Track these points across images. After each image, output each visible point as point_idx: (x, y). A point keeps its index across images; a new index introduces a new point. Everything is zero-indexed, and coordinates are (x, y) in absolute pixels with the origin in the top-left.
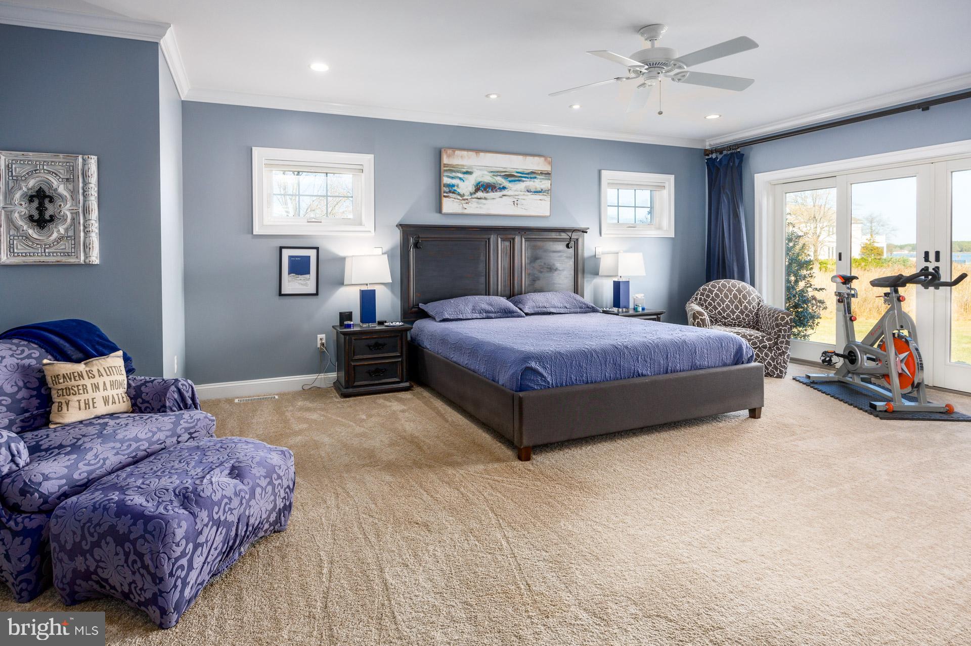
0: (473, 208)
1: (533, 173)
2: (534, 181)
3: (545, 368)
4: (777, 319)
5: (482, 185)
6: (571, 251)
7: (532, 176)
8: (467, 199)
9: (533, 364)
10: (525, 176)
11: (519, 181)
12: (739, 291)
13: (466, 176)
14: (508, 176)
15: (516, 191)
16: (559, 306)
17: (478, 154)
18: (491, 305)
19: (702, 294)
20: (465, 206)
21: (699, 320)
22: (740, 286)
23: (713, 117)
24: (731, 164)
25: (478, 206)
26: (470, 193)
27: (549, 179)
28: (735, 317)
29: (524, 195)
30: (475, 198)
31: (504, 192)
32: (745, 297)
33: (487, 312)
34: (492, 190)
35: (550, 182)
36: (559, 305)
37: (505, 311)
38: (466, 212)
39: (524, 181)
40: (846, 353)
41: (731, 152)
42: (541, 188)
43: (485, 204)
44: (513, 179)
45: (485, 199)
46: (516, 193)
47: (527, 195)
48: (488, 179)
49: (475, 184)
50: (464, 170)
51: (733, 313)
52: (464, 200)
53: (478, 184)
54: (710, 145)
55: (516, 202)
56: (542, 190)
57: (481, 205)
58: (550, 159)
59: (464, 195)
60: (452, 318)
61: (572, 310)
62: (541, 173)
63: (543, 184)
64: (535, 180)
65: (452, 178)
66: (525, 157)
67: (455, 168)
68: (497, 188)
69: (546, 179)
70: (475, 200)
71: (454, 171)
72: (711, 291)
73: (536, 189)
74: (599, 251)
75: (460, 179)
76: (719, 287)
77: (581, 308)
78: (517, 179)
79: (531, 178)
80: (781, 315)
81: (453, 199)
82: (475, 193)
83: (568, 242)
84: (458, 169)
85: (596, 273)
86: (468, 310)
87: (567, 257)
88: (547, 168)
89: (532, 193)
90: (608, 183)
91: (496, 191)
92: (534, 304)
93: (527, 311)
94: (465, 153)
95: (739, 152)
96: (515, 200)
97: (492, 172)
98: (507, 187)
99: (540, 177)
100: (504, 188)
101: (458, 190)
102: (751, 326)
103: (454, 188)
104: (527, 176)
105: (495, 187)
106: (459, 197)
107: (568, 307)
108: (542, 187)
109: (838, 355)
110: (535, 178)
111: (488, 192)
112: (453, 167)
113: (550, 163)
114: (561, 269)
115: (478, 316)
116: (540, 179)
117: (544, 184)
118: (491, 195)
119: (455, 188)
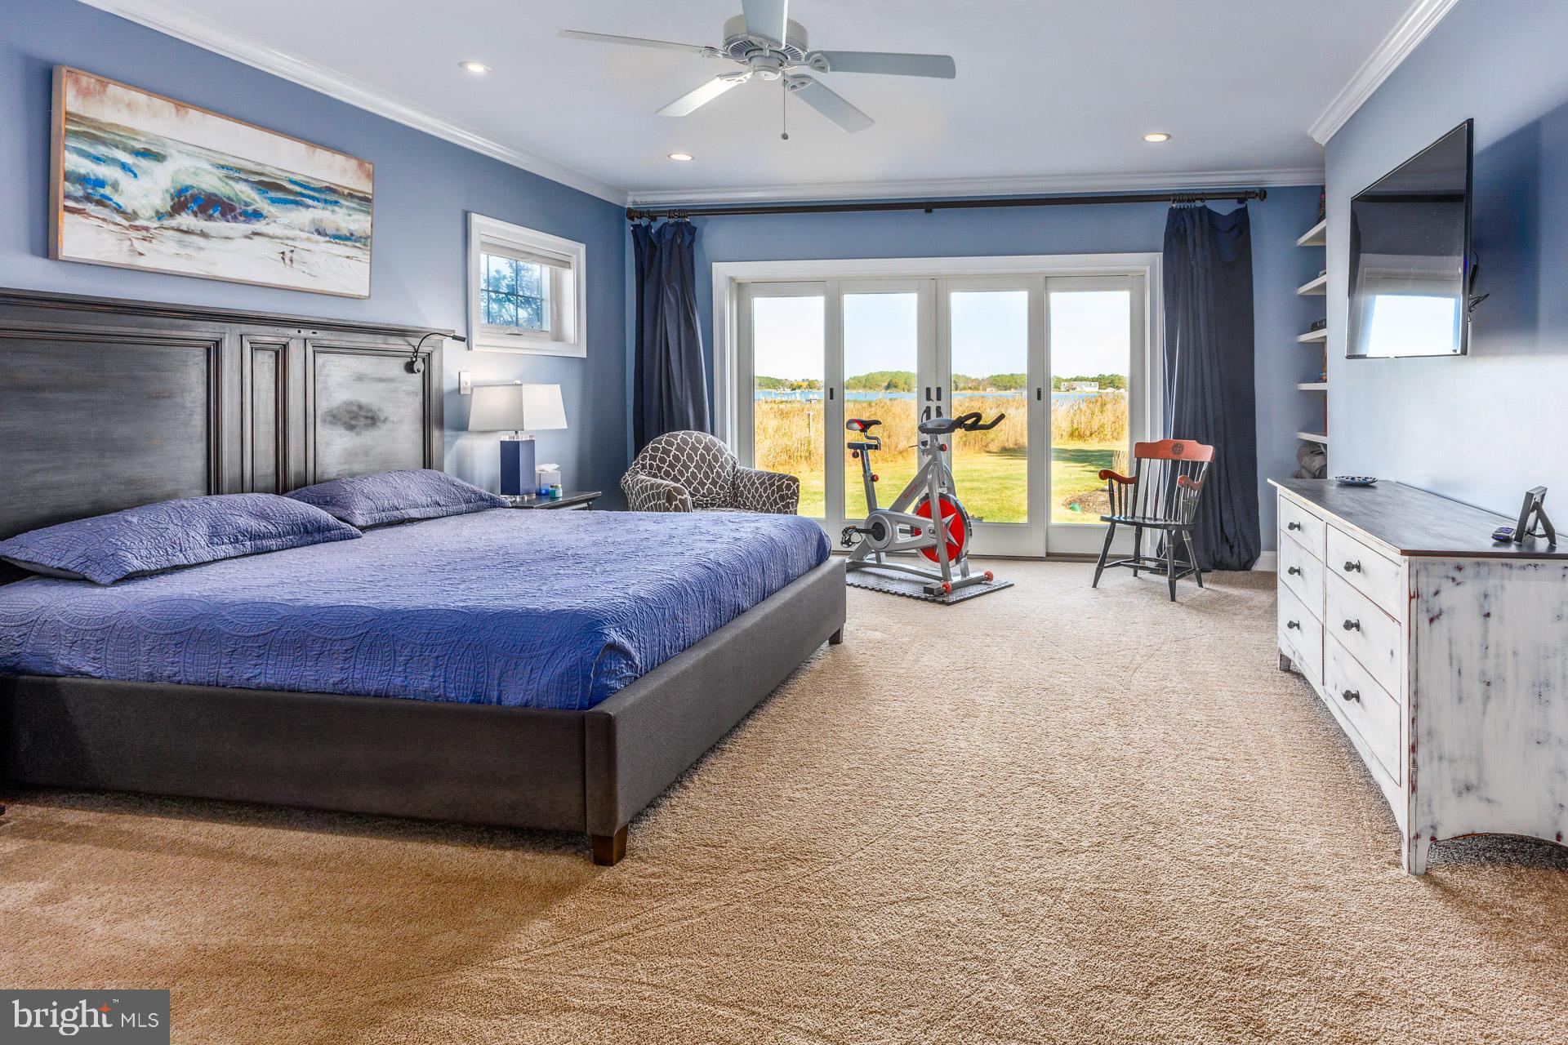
0: (164, 254)
1: (330, 190)
2: (333, 211)
3: (630, 638)
4: (780, 488)
5: (194, 198)
6: (417, 378)
7: (328, 198)
8: (147, 229)
9: (614, 636)
10: (311, 193)
11: (297, 203)
12: (707, 449)
13: (143, 163)
14: (267, 186)
15: (289, 226)
16: (425, 504)
17: (180, 108)
18: (263, 516)
19: (653, 458)
20: (139, 246)
21: (678, 502)
22: (707, 441)
23: (682, 157)
24: (679, 241)
25: (183, 251)
26: (157, 212)
27: (368, 213)
28: (705, 491)
29: (308, 239)
30: (173, 229)
31: (259, 226)
32: (716, 458)
33: (254, 536)
34: (223, 215)
35: (369, 218)
36: (423, 500)
37: (306, 528)
38: (141, 262)
39: (308, 207)
40: (870, 527)
41: (676, 220)
42: (349, 230)
43: (200, 249)
44: (280, 195)
45: (203, 234)
46: (290, 233)
47: (317, 242)
48: (211, 182)
49: (172, 191)
50: (138, 146)
51: (702, 484)
52: (137, 228)
53: (181, 192)
54: (634, 203)
55: (288, 255)
56: (352, 235)
57: (191, 251)
58: (371, 167)
59: (134, 216)
60: (153, 567)
61: (451, 509)
62: (351, 196)
63: (353, 221)
64: (337, 209)
65: (97, 159)
66: (311, 149)
67: (105, 131)
68: (238, 211)
69: (361, 211)
70: (171, 233)
71: (104, 142)
72: (666, 452)
73: (338, 230)
74: (467, 379)
75: (124, 167)
76: (678, 443)
77: (468, 501)
78: (292, 198)
79: (326, 202)
80: (786, 482)
81: (99, 222)
82: (171, 215)
83: (409, 360)
84: (118, 138)
85: (462, 426)
86: (198, 537)
87: (408, 393)
88: (364, 186)
89: (328, 239)
90: (482, 243)
91: (235, 219)
92: (371, 503)
93: (361, 521)
94: (141, 98)
95: (689, 223)
96: (286, 250)
97: (223, 167)
98: (265, 212)
99: (348, 204)
100: (257, 215)
101: (116, 198)
102: (728, 504)
103: (102, 191)
104: (316, 195)
105: (232, 209)
106: (118, 219)
107: (442, 503)
108: (351, 228)
109: (859, 531)
110: (336, 203)
111: (210, 218)
112: (100, 129)
113: (371, 176)
114: (395, 420)
115: (230, 550)
116: (349, 208)
117: (359, 223)
118: (219, 226)
119: (107, 191)
